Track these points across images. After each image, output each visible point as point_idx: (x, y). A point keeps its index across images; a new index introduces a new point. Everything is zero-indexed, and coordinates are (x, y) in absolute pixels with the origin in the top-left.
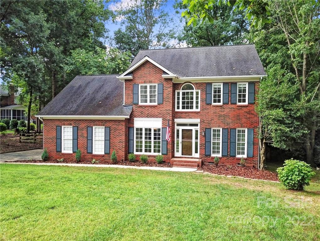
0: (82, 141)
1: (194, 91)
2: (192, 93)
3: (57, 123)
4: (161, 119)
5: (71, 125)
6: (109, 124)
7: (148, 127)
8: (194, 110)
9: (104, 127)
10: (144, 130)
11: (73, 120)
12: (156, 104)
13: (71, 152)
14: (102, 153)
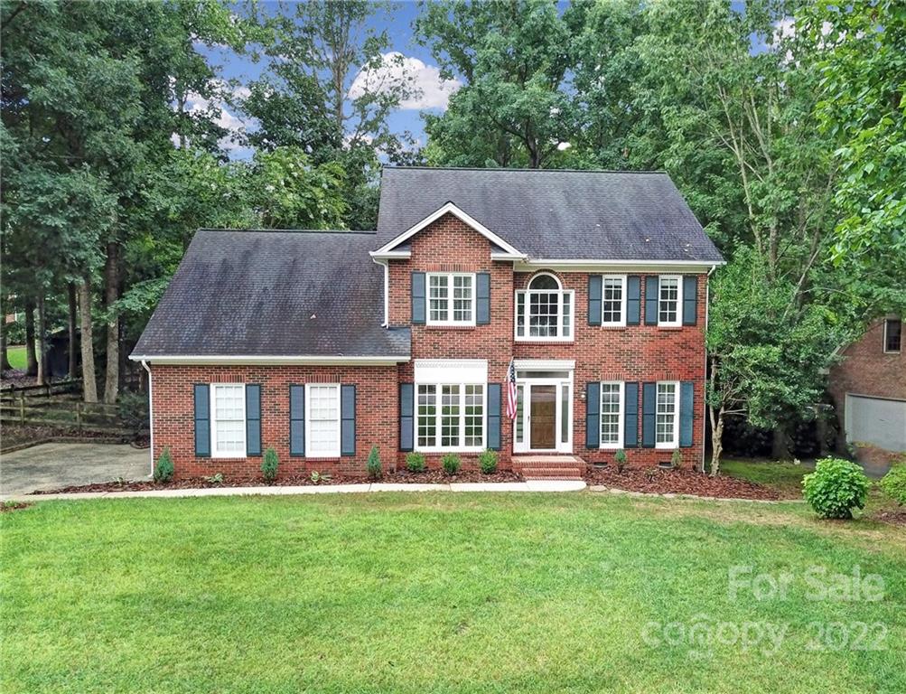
0: (272, 423)
1: (560, 293)
2: (554, 297)
3: (197, 376)
4: (484, 363)
5: (239, 380)
6: (351, 378)
7: (450, 382)
8: (560, 338)
9: (339, 386)
10: (439, 390)
11: (245, 367)
12: (472, 323)
13: (242, 454)
14: (334, 452)
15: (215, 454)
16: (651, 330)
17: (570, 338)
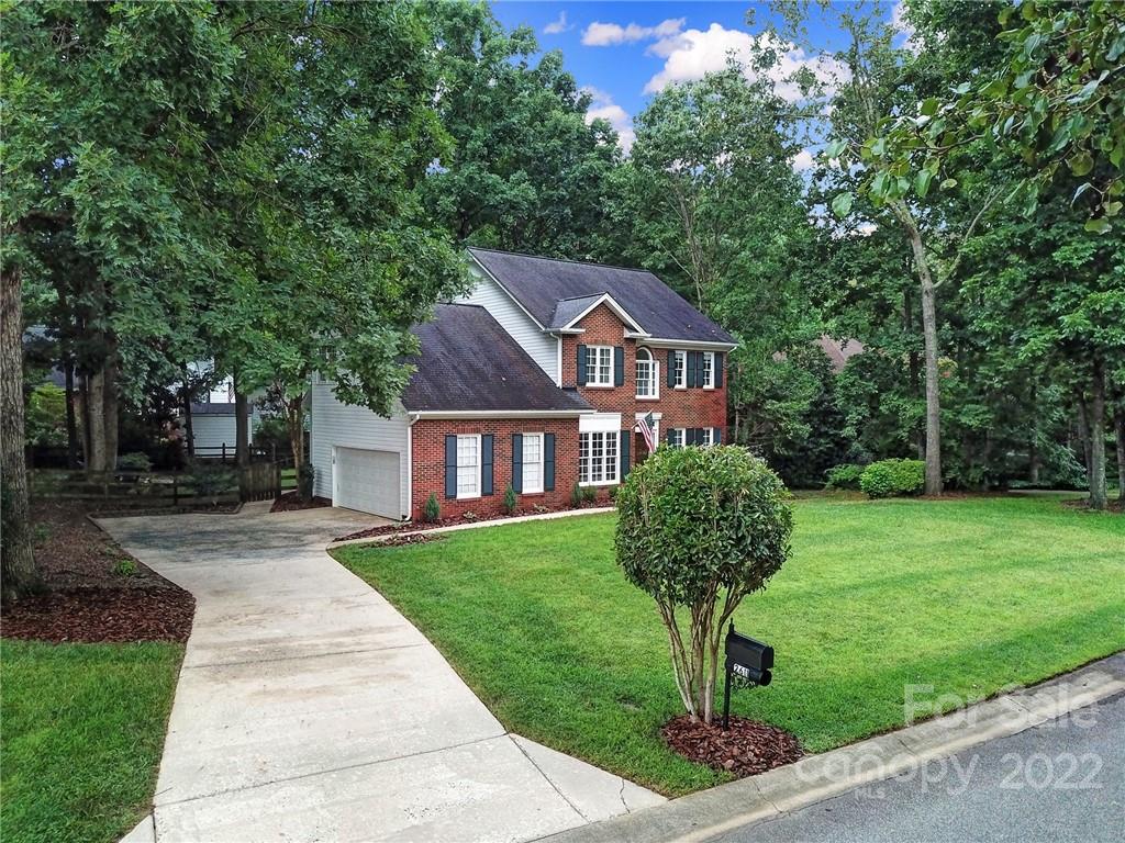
0: (501, 467)
1: (651, 361)
2: (647, 365)
3: (447, 429)
4: (619, 415)
5: (477, 431)
6: (551, 429)
7: (598, 430)
8: (650, 397)
9: (542, 435)
10: (591, 437)
11: (482, 420)
12: (611, 384)
13: (478, 494)
14: (540, 489)
15: (460, 496)
16: (700, 391)
17: (657, 397)
